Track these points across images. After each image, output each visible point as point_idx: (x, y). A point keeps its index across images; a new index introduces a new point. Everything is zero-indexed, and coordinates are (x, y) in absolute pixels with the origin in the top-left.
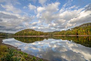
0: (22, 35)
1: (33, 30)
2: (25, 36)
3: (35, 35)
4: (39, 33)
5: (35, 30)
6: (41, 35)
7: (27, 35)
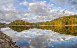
0: (14, 25)
1: (22, 21)
2: (16, 26)
3: (23, 25)
4: (26, 23)
5: (23, 21)
6: (27, 24)
7: (17, 25)
